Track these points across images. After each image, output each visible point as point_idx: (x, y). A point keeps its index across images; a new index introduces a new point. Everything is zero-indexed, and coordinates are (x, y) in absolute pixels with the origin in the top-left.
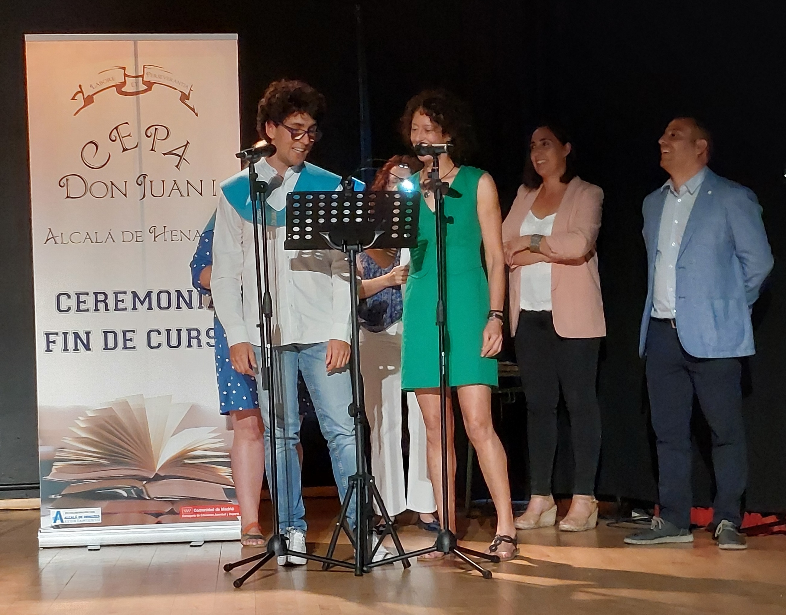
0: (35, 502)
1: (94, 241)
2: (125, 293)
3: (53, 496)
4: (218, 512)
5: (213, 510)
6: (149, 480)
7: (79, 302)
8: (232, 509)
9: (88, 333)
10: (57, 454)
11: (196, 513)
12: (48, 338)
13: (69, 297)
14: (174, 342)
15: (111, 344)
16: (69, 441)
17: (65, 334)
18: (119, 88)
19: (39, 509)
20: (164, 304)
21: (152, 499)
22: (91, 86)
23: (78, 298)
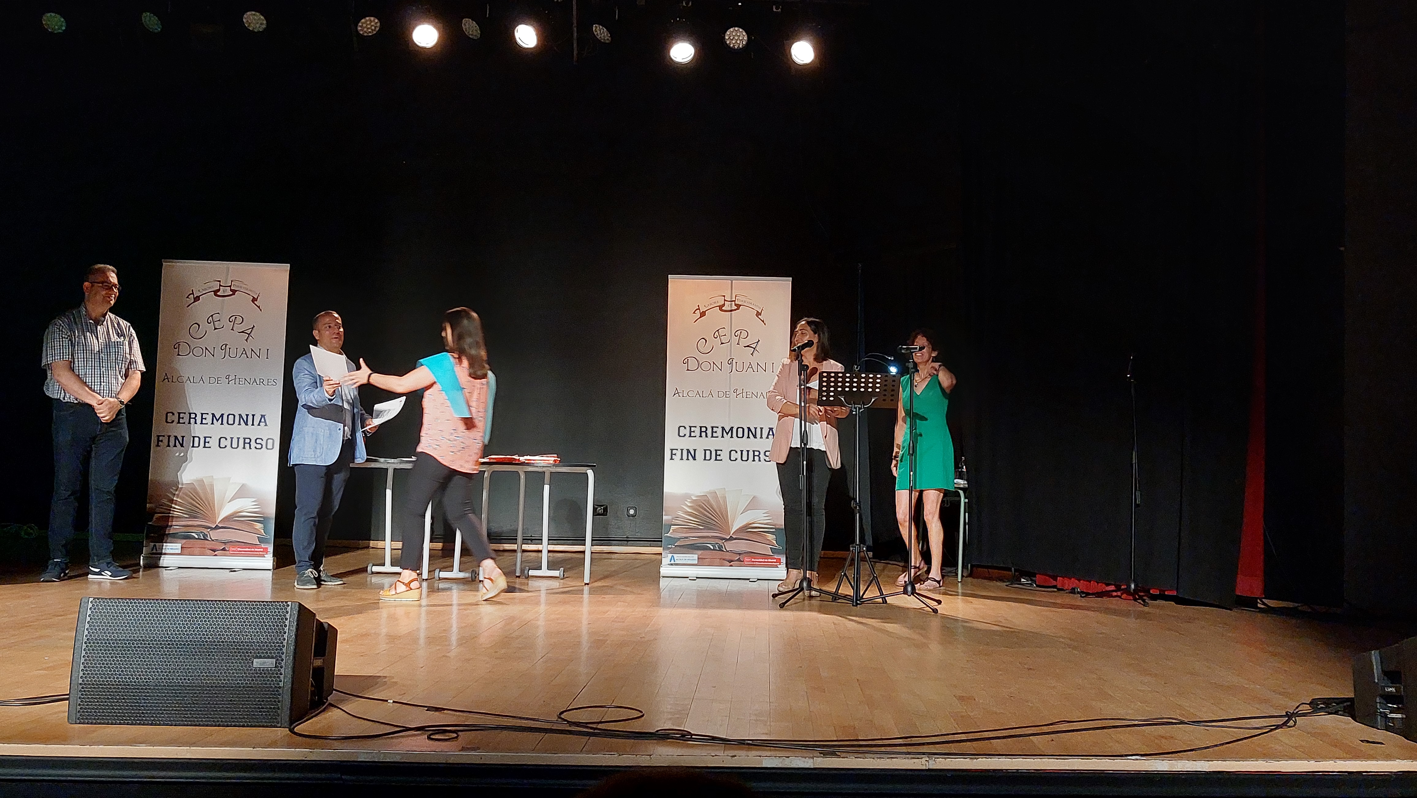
0: (659, 550)
1: (701, 396)
2: (718, 427)
3: (670, 546)
4: (766, 562)
5: (763, 560)
6: (727, 540)
7: (691, 432)
8: (775, 561)
9: (695, 450)
10: (673, 521)
11: (753, 562)
12: (672, 452)
13: (685, 428)
14: (745, 458)
15: (708, 457)
16: (680, 513)
17: (682, 450)
18: (721, 308)
19: (661, 554)
20: (740, 435)
21: (728, 551)
22: (705, 306)
23: (690, 429)
